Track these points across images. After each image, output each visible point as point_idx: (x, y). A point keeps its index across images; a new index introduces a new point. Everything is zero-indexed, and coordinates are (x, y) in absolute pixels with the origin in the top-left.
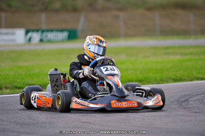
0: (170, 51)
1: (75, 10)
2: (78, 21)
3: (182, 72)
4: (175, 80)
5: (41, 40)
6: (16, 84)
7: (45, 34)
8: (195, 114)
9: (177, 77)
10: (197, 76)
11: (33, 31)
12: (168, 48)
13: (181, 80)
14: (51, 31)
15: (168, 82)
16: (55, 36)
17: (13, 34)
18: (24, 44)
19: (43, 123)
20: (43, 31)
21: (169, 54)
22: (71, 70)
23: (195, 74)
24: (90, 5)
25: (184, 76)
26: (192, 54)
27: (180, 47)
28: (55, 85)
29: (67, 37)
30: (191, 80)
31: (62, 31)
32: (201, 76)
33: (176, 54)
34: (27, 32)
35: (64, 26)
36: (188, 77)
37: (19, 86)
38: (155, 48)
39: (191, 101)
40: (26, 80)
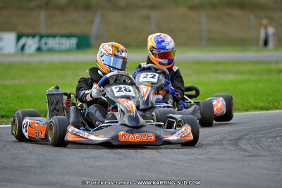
0: (220, 67)
1: (88, 7)
2: (92, 22)
5: (39, 49)
7: (44, 41)
8: (248, 158)
10: (254, 104)
11: (28, 36)
12: (217, 63)
14: (54, 36)
16: (59, 44)
18: (15, 54)
19: (31, 166)
20: (41, 37)
21: (218, 72)
22: (79, 89)
26: (250, 72)
27: (234, 63)
28: (55, 109)
29: (75, 46)
30: (247, 110)
31: (69, 36)
32: (261, 104)
33: (229, 72)
34: (19, 38)
35: (71, 29)
36: (243, 105)
38: (198, 62)
40: (11, 105)
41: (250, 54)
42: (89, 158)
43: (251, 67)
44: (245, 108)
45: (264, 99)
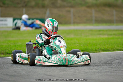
0: (101, 33)
1: (44, 7)
2: (45, 13)
3: (108, 46)
4: (104, 51)
6: (7, 51)
8: (116, 71)
9: (105, 48)
10: (117, 48)
11: (18, 19)
12: (100, 31)
13: (107, 50)
14: (29, 19)
15: (99, 52)
17: (6, 20)
19: (23, 75)
21: (100, 34)
23: (116, 47)
24: (53, 4)
25: (109, 48)
26: (114, 34)
27: (107, 31)
30: (114, 51)
32: (120, 48)
33: (105, 34)
34: (14, 20)
36: (112, 48)
37: (9, 52)
38: (91, 30)
39: (114, 63)
40: (13, 49)
41: (114, 27)
42: (48, 71)
43: (114, 32)
44: (113, 50)
45: (121, 46)
